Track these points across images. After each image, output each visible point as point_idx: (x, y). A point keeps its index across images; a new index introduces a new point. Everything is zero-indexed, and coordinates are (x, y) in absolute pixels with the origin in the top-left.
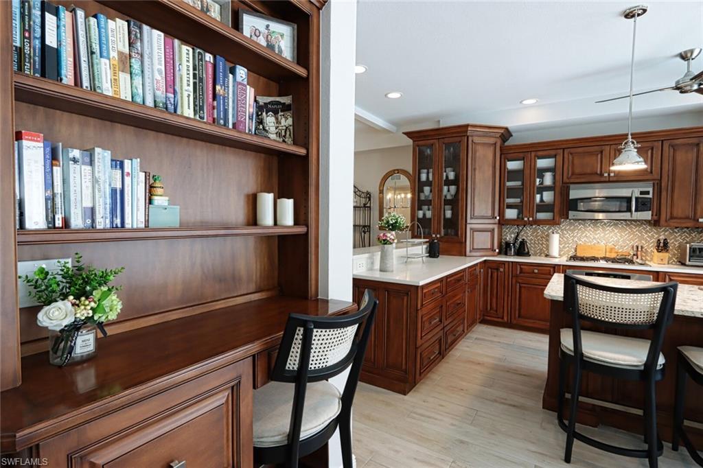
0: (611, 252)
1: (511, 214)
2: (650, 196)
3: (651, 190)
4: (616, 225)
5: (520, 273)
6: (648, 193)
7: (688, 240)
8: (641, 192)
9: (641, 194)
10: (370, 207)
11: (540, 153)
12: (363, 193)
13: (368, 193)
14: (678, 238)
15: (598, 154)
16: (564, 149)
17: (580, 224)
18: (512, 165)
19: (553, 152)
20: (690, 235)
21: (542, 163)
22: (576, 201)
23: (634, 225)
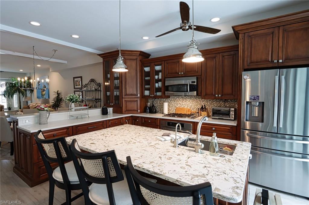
0: (188, 111)
1: (147, 93)
2: (196, 84)
3: (196, 80)
4: (191, 98)
5: (144, 122)
6: (194, 82)
7: (219, 105)
8: (192, 82)
9: (192, 83)
10: (100, 90)
11: (156, 63)
12: (97, 83)
13: (100, 84)
14: (215, 104)
15: (177, 63)
16: (164, 61)
17: (177, 97)
18: (147, 69)
19: (160, 63)
20: (220, 103)
21: (158, 68)
22: (168, 86)
23: (198, 98)
